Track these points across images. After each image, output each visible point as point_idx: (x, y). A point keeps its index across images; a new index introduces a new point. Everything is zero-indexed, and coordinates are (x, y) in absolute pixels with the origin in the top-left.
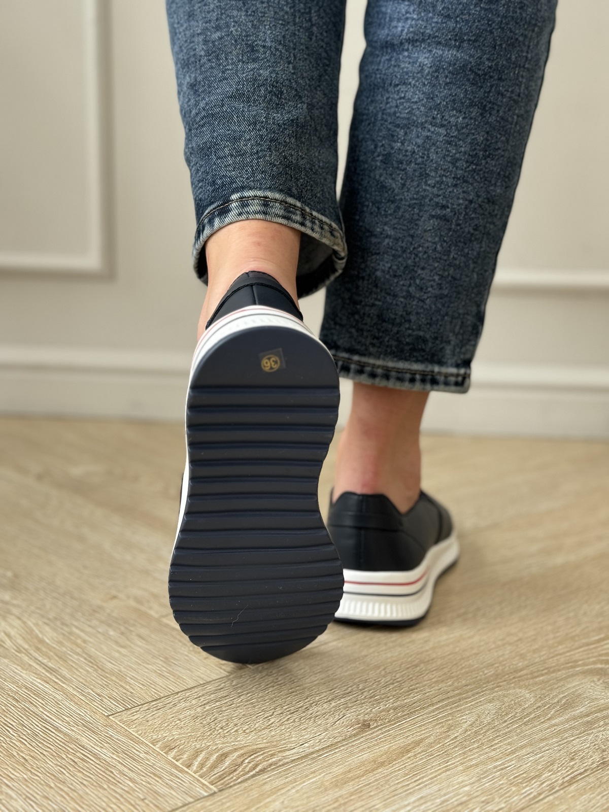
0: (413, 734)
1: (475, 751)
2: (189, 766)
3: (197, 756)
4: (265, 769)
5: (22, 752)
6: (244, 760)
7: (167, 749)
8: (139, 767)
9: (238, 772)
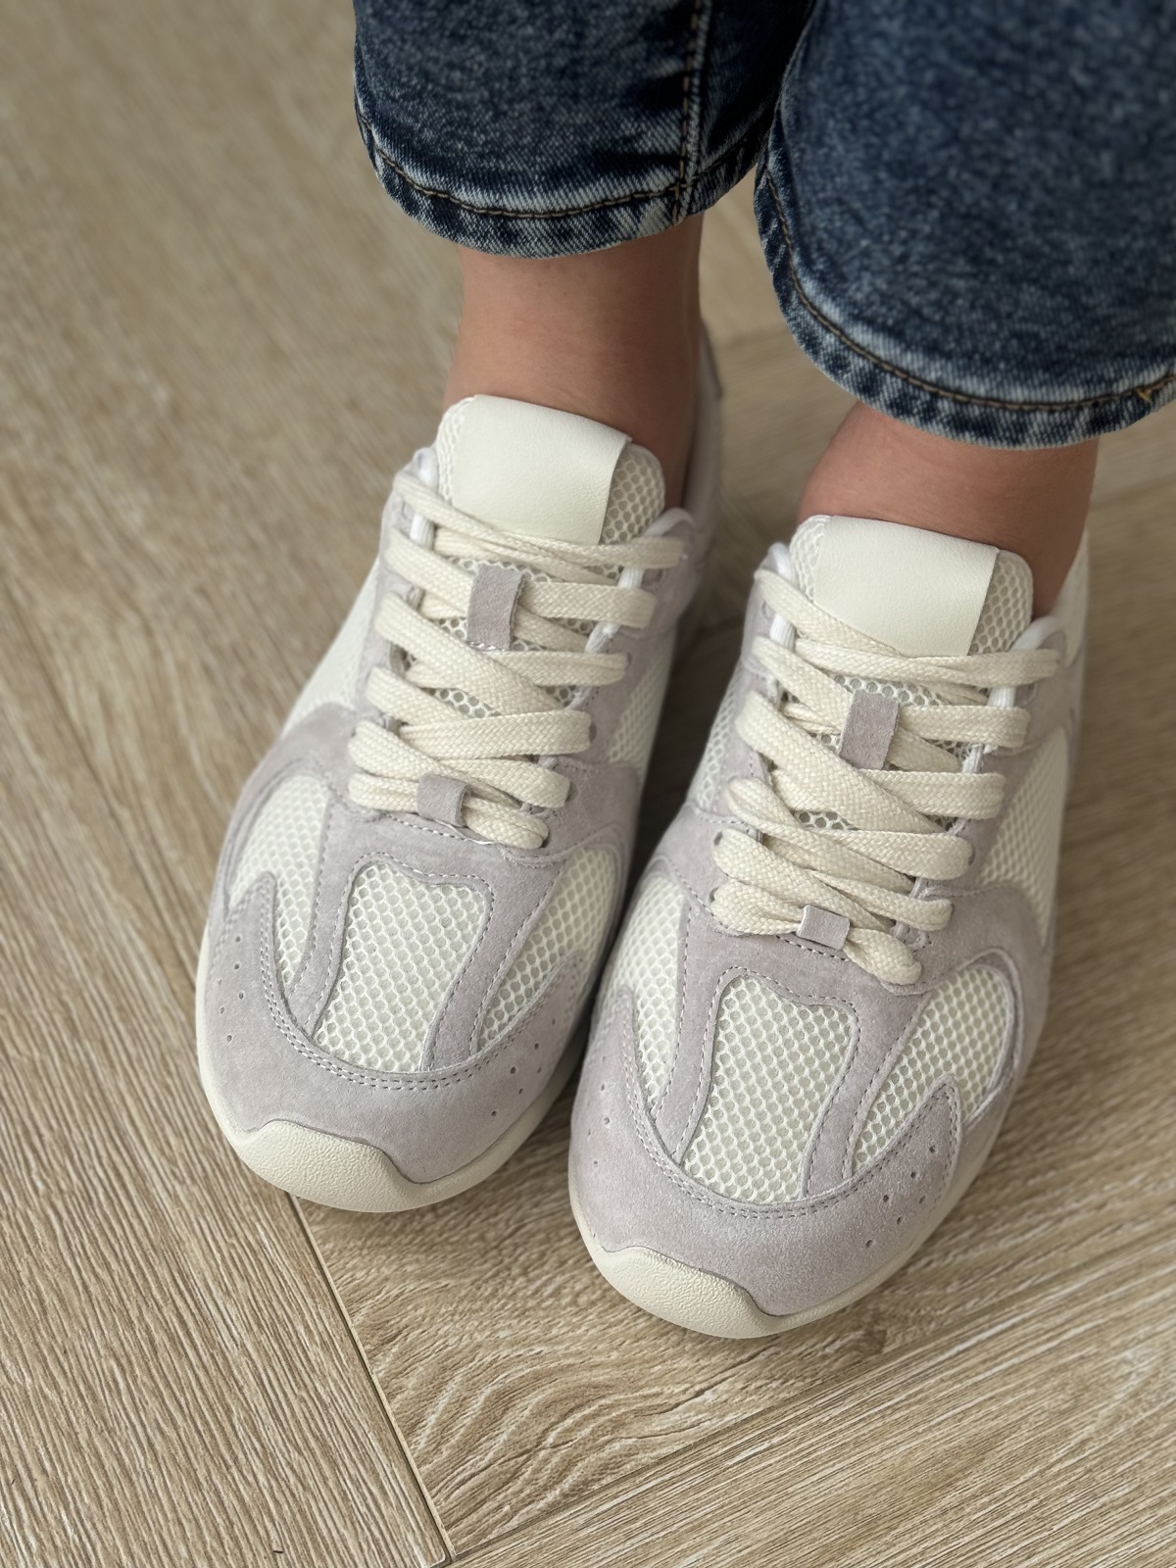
0: (979, 1405)
1: (1115, 1516)
2: (411, 1430)
3: (439, 1389)
4: (586, 1483)
5: (42, 1269)
6: (545, 1432)
7: (375, 1340)
8: (296, 1409)
9: (520, 1482)
